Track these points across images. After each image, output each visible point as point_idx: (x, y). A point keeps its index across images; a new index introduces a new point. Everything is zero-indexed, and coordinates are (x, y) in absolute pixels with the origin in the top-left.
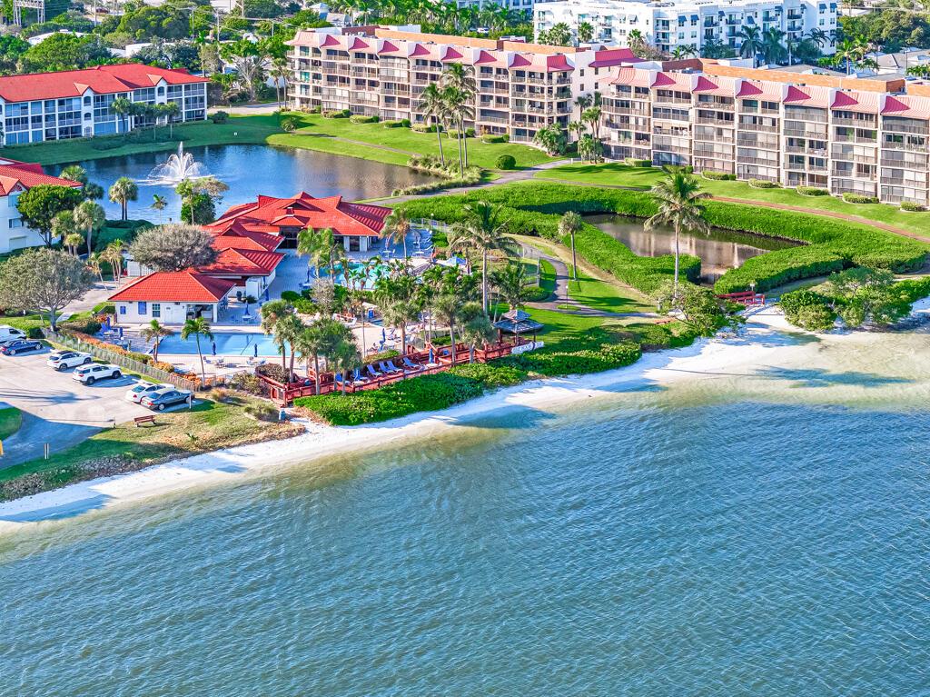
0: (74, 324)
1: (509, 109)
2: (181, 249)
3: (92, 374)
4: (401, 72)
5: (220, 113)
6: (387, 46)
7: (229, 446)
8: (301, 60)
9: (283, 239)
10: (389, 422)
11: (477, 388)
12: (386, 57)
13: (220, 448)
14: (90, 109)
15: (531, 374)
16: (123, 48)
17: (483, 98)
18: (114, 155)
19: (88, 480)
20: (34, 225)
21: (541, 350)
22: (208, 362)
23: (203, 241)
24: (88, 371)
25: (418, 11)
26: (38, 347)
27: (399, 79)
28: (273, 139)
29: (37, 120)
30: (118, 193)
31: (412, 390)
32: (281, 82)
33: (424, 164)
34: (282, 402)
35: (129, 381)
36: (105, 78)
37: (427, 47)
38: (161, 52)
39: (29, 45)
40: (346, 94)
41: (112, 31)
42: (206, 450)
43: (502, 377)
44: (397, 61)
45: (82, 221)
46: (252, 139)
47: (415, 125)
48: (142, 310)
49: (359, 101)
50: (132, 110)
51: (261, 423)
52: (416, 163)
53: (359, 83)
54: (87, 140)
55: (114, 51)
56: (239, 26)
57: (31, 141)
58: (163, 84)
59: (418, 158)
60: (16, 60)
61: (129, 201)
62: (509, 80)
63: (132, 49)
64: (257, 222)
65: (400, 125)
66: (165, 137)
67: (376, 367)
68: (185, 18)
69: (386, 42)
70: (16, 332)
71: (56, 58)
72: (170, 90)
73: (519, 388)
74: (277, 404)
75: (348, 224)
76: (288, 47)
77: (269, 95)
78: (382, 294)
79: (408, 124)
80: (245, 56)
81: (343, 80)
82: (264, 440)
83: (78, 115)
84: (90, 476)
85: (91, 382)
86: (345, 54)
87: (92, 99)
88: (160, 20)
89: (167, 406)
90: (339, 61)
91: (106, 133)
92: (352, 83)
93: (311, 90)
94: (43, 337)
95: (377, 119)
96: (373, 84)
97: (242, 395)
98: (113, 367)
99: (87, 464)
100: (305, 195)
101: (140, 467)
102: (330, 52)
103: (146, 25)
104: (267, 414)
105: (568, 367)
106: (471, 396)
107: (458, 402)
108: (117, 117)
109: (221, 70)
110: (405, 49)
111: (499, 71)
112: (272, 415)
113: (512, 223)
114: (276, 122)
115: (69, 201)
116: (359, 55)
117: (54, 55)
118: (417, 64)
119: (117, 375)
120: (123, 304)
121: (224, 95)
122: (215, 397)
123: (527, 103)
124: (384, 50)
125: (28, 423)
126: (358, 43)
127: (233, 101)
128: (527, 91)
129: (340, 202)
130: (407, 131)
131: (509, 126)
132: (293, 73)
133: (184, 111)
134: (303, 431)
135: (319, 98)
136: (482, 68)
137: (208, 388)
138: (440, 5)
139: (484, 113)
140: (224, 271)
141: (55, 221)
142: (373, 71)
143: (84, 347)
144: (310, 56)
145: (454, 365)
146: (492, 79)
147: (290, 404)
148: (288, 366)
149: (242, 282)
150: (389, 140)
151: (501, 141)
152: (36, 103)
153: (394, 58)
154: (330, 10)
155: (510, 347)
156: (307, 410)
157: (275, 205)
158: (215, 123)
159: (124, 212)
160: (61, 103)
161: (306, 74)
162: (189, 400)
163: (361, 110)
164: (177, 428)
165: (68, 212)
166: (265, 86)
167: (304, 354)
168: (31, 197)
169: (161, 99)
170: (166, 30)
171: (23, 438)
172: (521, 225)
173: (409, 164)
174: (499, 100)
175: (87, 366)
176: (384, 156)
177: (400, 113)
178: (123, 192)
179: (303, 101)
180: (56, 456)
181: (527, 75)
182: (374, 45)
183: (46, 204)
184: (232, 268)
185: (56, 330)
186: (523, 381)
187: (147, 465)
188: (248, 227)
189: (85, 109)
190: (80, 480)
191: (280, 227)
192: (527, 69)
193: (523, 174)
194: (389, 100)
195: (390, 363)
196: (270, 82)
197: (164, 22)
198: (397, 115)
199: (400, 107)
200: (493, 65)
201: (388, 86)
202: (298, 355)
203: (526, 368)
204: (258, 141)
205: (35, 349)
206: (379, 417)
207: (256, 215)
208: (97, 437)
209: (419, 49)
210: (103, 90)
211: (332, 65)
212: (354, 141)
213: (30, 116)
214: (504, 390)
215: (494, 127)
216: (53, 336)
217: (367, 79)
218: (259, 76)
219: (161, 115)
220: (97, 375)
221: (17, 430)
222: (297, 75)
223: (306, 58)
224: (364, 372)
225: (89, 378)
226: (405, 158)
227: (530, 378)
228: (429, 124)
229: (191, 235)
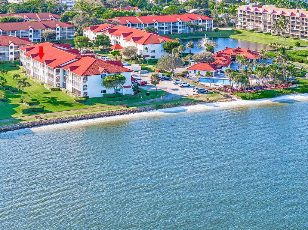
0: (178, 74)
1: (300, 30)
2: (205, 58)
3: (183, 85)
4: (268, 18)
5: (217, 29)
6: (265, 11)
7: (216, 102)
8: (240, 14)
9: (232, 59)
10: (257, 100)
11: (280, 94)
12: (264, 14)
13: (214, 102)
14: (181, 25)
15: (295, 92)
16: (190, 11)
17: (292, 26)
18: (187, 38)
19: (182, 106)
20: (167, 52)
21: (298, 87)
22: (212, 84)
23: (211, 56)
24: (182, 84)
25: (277, 3)
26: (169, 79)
27: (268, 20)
28: (231, 36)
29: (166, 28)
30: (189, 46)
31: (263, 93)
32: (234, 21)
33: (274, 44)
34: (230, 94)
35: (192, 87)
36: (185, 17)
37: (276, 11)
38: (200, 11)
39: (163, 9)
40: (253, 25)
41: (186, 6)
42: (211, 102)
43: (287, 92)
44: (267, 15)
45: (180, 50)
46: (225, 36)
47: (272, 34)
48: (195, 72)
49: (256, 27)
50: (192, 26)
51: (224, 98)
52: (272, 44)
53: (257, 21)
54: (180, 34)
55: (187, 11)
56: (223, 6)
57: (164, 34)
58: (201, 19)
59: (272, 42)
60: (160, 13)
61: (192, 48)
62: (300, 21)
63: (192, 11)
64: (225, 54)
65: (268, 34)
66: (201, 34)
67: (254, 88)
68: (207, 3)
69: (264, 9)
70: (164, 75)
71: (171, 12)
72: (203, 21)
73: (291, 95)
74: (229, 94)
75: (250, 56)
76: (236, 11)
77: (231, 25)
78: (257, 70)
79: (270, 34)
80: (224, 13)
81: (252, 20)
82: (225, 101)
83: (177, 27)
84: (183, 105)
85: (182, 87)
86: (252, 13)
87: (181, 23)
88: (200, 3)
89: (201, 92)
90: (251, 15)
91: (185, 33)
92: (255, 21)
93: (243, 23)
94: (170, 77)
95: (262, 32)
96: (261, 22)
97: (220, 92)
98: (188, 84)
99: (182, 102)
100: (239, 48)
101: (194, 104)
102: (248, 12)
103: (196, 4)
104: (226, 96)
105: (305, 91)
106: (278, 96)
107: (275, 97)
108: (188, 28)
109: (217, 17)
110: (270, 11)
111: (297, 18)
112: (227, 96)
113: (296, 59)
114: (232, 32)
115: (176, 45)
116: (257, 13)
117: (170, 11)
118: (273, 16)
119: (189, 86)
120: (190, 70)
121: (218, 24)
122: (213, 91)
123: (305, 28)
124: (264, 12)
125: (167, 94)
126: (256, 10)
127: (220, 26)
128: (305, 24)
129: (248, 50)
130: (270, 36)
131: (299, 35)
132: (238, 18)
133: (206, 27)
134: (234, 100)
135: (245, 26)
136: (292, 17)
137: (211, 90)
138: (284, 1)
139: (292, 31)
140: (216, 64)
141: (173, 50)
142: (260, 18)
143: (181, 79)
144: (243, 13)
145: (274, 88)
146: (295, 21)
147: (232, 94)
148: (232, 85)
149: (221, 68)
150: (265, 38)
151: (297, 39)
152: (166, 23)
153: (267, 14)
154: (250, 2)
155: (290, 86)
156: (236, 96)
157: (230, 50)
158: (215, 31)
159: (190, 51)
160: (173, 23)
161: (241, 18)
162: (207, 91)
163: (257, 29)
164: (204, 97)
165: (176, 48)
166: (230, 22)
167: (236, 82)
168: (167, 44)
169: (200, 24)
170: (202, 6)
171: (167, 97)
172: (299, 60)
173: (270, 44)
174: (297, 27)
175: (182, 83)
176: (263, 42)
177: (268, 30)
178: (190, 45)
179: (241, 26)
180: (174, 100)
181: (305, 19)
182: (261, 10)
183: (171, 46)
184: (218, 64)
185: (173, 75)
186: (292, 94)
187: (196, 104)
188: (223, 55)
189: (179, 26)
190: (180, 106)
191: (232, 55)
192: (305, 18)
193: (302, 48)
194: (265, 26)
195: (258, 87)
196: (231, 21)
197: (201, 4)
198: (267, 31)
199: (268, 29)
200: (295, 17)
201: (265, 22)
202: (234, 82)
203: (293, 91)
204: (227, 37)
205: (168, 79)
206: (254, 98)
207: (225, 52)
208: (184, 97)
209: (274, 12)
210: (184, 20)
211: (249, 16)
212: (254, 38)
213: (164, 27)
214: (287, 95)
215: (295, 35)
216: (173, 77)
217: (259, 20)
218: (228, 19)
219: (200, 28)
220: (184, 85)
221: (165, 95)
222: (239, 19)
223: (242, 14)
224: (251, 88)
225: (182, 86)
226: (269, 43)
227: (294, 93)
228: (276, 34)
229: (208, 54)
